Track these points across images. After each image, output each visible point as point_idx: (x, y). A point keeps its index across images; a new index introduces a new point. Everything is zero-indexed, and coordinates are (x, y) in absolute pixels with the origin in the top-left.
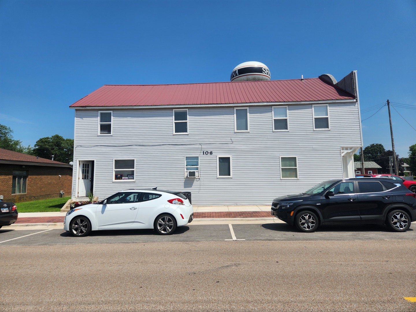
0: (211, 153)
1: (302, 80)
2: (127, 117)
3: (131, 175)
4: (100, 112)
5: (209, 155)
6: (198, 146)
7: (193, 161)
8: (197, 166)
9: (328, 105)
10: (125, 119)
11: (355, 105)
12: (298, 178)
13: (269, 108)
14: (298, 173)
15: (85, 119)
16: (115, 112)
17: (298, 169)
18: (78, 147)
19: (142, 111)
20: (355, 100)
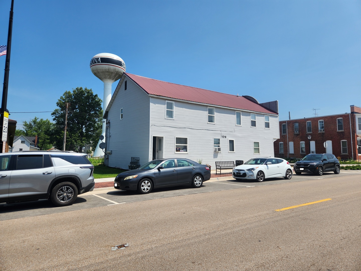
0: (226, 137)
1: (237, 96)
2: (183, 108)
3: (185, 148)
4: (166, 101)
5: (225, 138)
6: (220, 132)
7: (217, 142)
8: (219, 144)
9: (269, 116)
10: (182, 109)
11: (277, 118)
12: (260, 154)
13: (249, 114)
14: (260, 150)
15: (157, 105)
16: (177, 103)
17: (260, 149)
18: (152, 126)
19: (191, 104)
20: (278, 115)
